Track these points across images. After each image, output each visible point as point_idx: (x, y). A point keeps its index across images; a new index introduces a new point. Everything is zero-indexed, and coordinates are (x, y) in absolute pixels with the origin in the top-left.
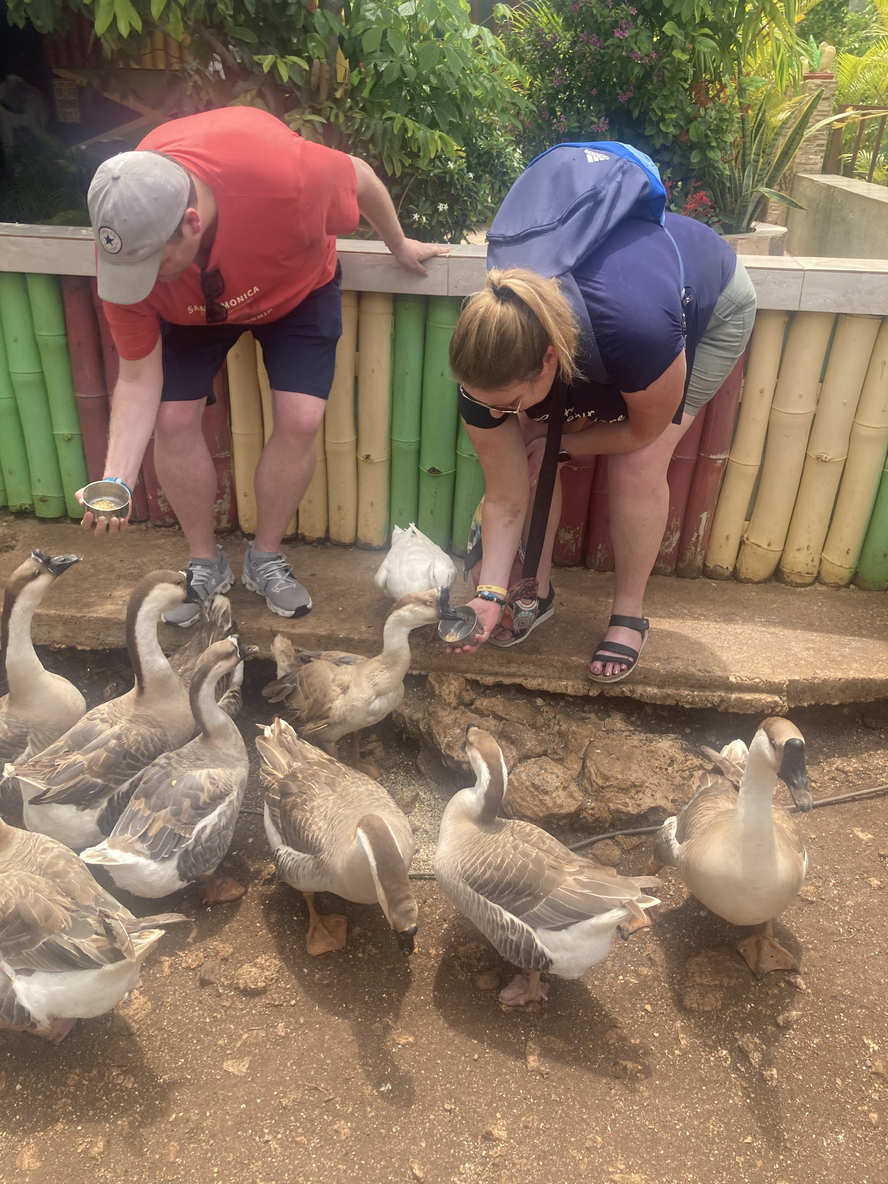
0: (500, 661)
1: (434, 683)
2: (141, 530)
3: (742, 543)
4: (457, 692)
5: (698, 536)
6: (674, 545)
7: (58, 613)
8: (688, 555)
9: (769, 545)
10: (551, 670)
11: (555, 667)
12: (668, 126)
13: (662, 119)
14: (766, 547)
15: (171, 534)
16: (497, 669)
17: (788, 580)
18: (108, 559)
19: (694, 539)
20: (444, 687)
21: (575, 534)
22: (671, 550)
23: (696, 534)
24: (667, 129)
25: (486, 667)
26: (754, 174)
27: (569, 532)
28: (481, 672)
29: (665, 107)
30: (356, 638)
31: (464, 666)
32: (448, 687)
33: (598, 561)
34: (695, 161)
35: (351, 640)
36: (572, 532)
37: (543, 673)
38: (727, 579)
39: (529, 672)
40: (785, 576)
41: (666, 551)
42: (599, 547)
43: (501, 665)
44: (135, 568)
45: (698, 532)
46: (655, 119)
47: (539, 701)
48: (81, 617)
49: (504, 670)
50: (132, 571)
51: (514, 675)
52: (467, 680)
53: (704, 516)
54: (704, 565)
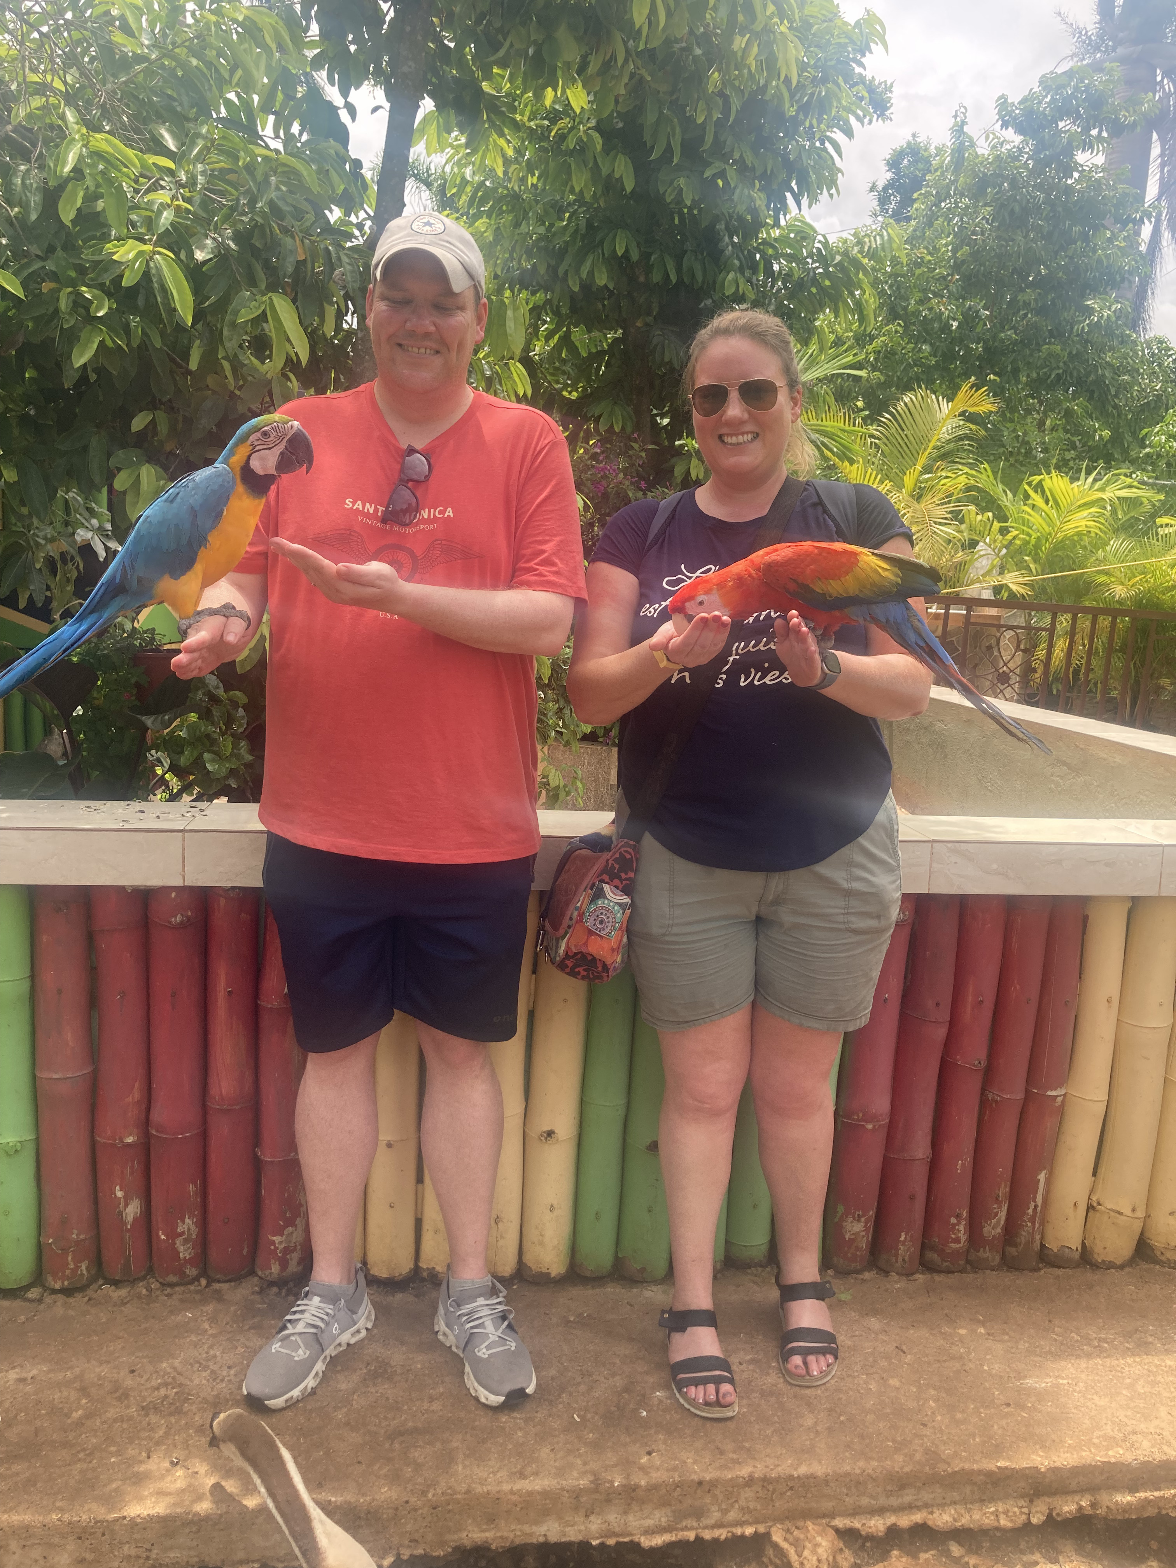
0: (889, 1488)
1: (785, 1545)
2: (139, 1297)
3: (1090, 1208)
4: (831, 1559)
5: (1036, 1206)
6: (1002, 1223)
7: (66, 1517)
8: (1023, 1236)
9: (1134, 1210)
10: (968, 1489)
11: (975, 1483)
14: (1130, 1214)
15: (197, 1297)
16: (882, 1501)
17: (1163, 1258)
18: (105, 1370)
19: (1030, 1211)
20: (806, 1553)
21: (866, 1223)
22: (999, 1230)
23: (1033, 1204)
25: (865, 1501)
27: (859, 1221)
28: (855, 1512)
30: (643, 1483)
31: (827, 1505)
32: (814, 1552)
33: (900, 1259)
35: (635, 1488)
36: (863, 1219)
37: (956, 1496)
38: (1077, 1266)
39: (934, 1498)
40: (1158, 1253)
41: (993, 1233)
42: (902, 1238)
43: (889, 1494)
44: (165, 1385)
45: (1035, 1201)
47: (956, 1550)
48: (117, 1520)
49: (894, 1501)
50: (163, 1392)
51: (910, 1508)
52: (837, 1531)
53: (1042, 1177)
54: (1043, 1246)
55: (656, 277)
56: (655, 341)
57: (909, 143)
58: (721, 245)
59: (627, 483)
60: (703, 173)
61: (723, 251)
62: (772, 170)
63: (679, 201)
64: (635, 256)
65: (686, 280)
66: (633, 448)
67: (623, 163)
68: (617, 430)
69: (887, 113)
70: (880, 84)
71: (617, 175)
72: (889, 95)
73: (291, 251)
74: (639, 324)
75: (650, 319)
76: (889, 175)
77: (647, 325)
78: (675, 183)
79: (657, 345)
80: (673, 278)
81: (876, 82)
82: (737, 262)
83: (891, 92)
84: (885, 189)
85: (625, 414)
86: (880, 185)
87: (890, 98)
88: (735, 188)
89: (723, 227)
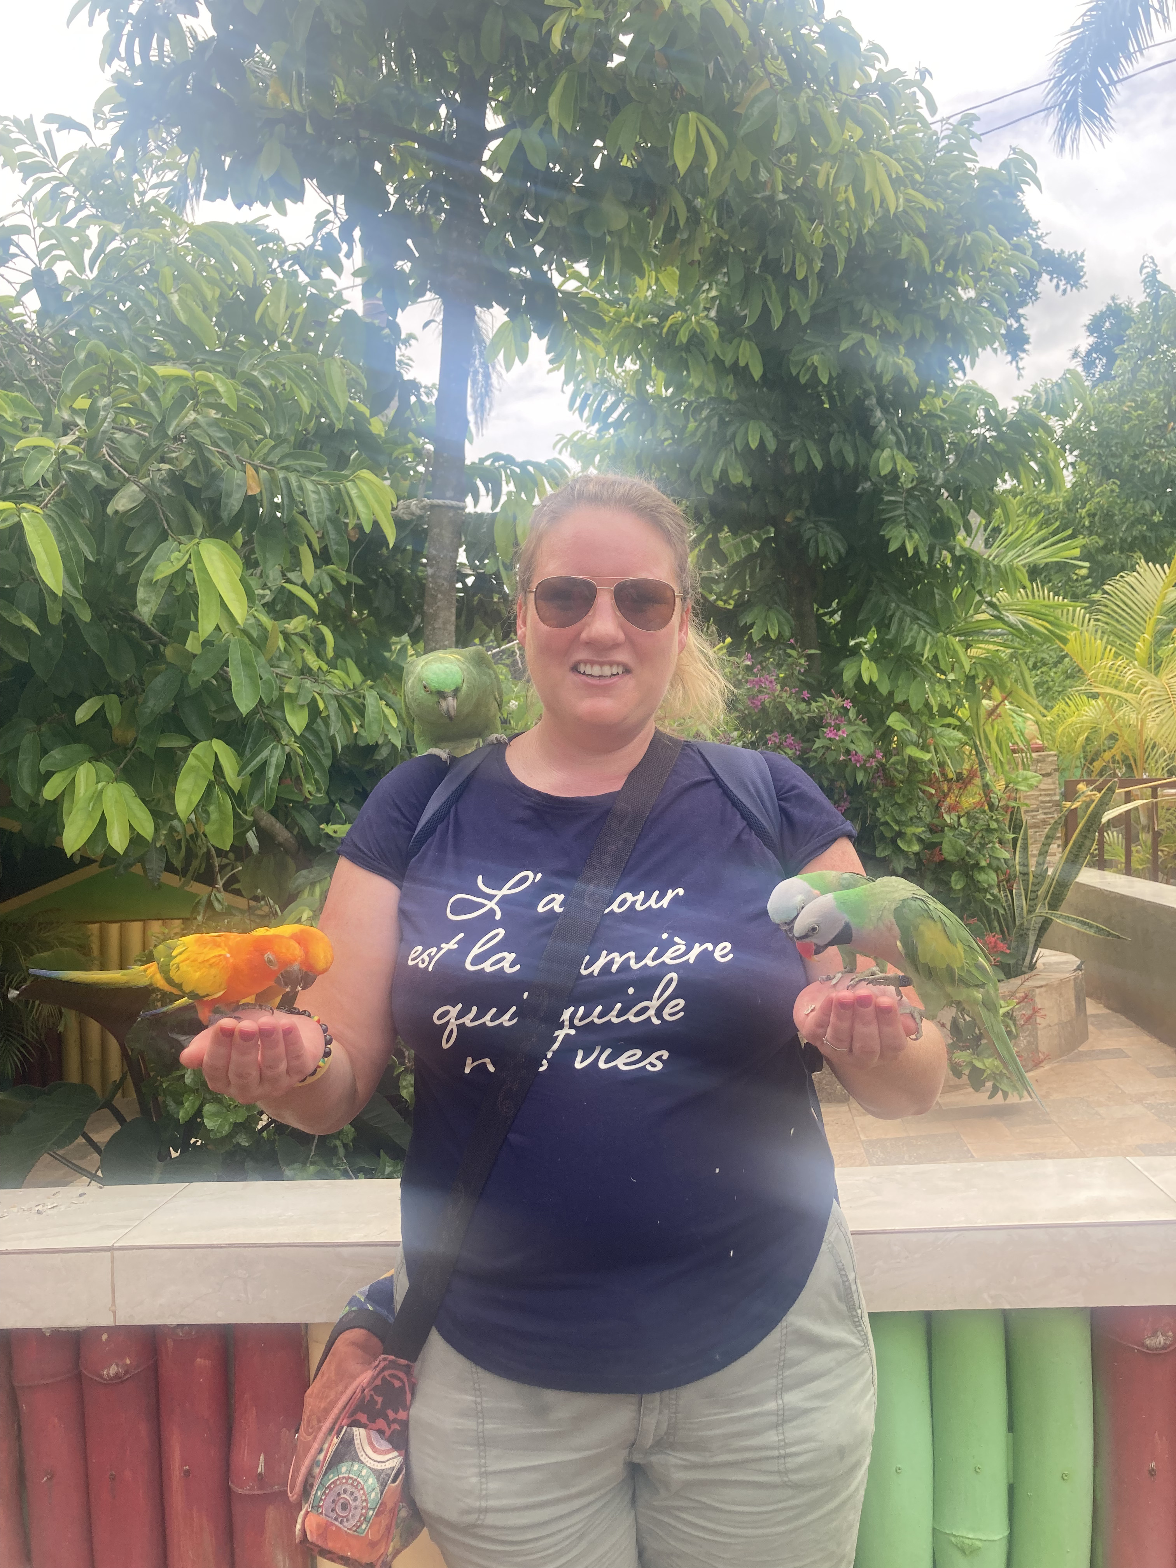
12: (909, 843)
13: (900, 834)
24: (909, 847)
26: (1026, 890)
29: (903, 819)
34: (958, 887)
46: (888, 835)
55: (800, 466)
56: (807, 536)
57: (1109, 307)
58: (873, 422)
59: (785, 695)
60: (839, 347)
61: (875, 428)
62: (921, 334)
63: (815, 380)
64: (771, 445)
65: (836, 464)
66: (790, 656)
67: (748, 349)
68: (773, 637)
69: (1082, 281)
70: (1070, 255)
71: (742, 364)
72: (1081, 264)
73: (239, 486)
74: (788, 520)
75: (800, 513)
76: (1091, 340)
77: (797, 519)
78: (809, 363)
79: (809, 540)
80: (818, 463)
81: (1066, 255)
82: (892, 438)
83: (1083, 261)
84: (1089, 354)
85: (782, 619)
86: (1083, 350)
87: (1082, 267)
88: (876, 357)
89: (874, 401)
